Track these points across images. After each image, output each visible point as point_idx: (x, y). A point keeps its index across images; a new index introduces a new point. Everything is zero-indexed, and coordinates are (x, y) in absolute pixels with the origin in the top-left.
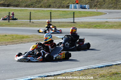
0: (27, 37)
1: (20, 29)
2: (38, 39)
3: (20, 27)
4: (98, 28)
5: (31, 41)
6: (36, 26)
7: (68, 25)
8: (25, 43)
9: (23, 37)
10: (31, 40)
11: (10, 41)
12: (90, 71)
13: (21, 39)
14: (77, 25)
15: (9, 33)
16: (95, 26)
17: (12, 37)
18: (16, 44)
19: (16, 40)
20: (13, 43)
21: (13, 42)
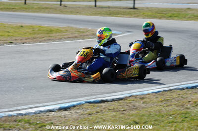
0: (58, 31)
1: (44, 17)
2: (77, 35)
3: (44, 12)
4: (176, 18)
5: (65, 38)
6: (71, 13)
7: (124, 12)
8: (54, 41)
9: (51, 31)
10: (66, 36)
11: (30, 37)
12: (175, 95)
13: (48, 33)
14: (140, 12)
15: (27, 22)
16: (170, 15)
17: (33, 31)
18: (40, 42)
19: (39, 35)
20: (35, 40)
21: (34, 38)
